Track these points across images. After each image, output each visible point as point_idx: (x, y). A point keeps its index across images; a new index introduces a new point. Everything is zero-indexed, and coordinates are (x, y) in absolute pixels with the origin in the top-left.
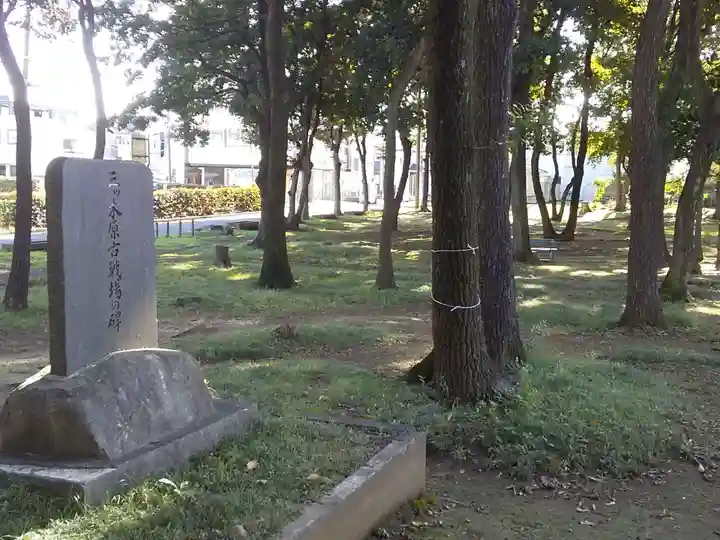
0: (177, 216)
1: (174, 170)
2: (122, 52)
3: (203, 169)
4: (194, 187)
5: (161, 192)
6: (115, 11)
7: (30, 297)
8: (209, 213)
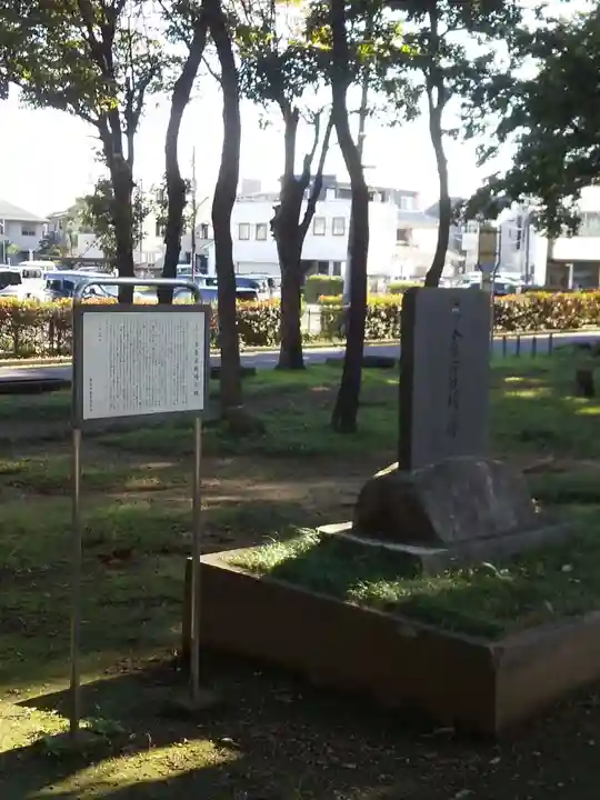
0: (532, 328)
1: (533, 268)
2: (475, 123)
3: (571, 266)
4: (555, 291)
5: (512, 297)
6: (469, 73)
7: (359, 419)
8: (576, 326)
